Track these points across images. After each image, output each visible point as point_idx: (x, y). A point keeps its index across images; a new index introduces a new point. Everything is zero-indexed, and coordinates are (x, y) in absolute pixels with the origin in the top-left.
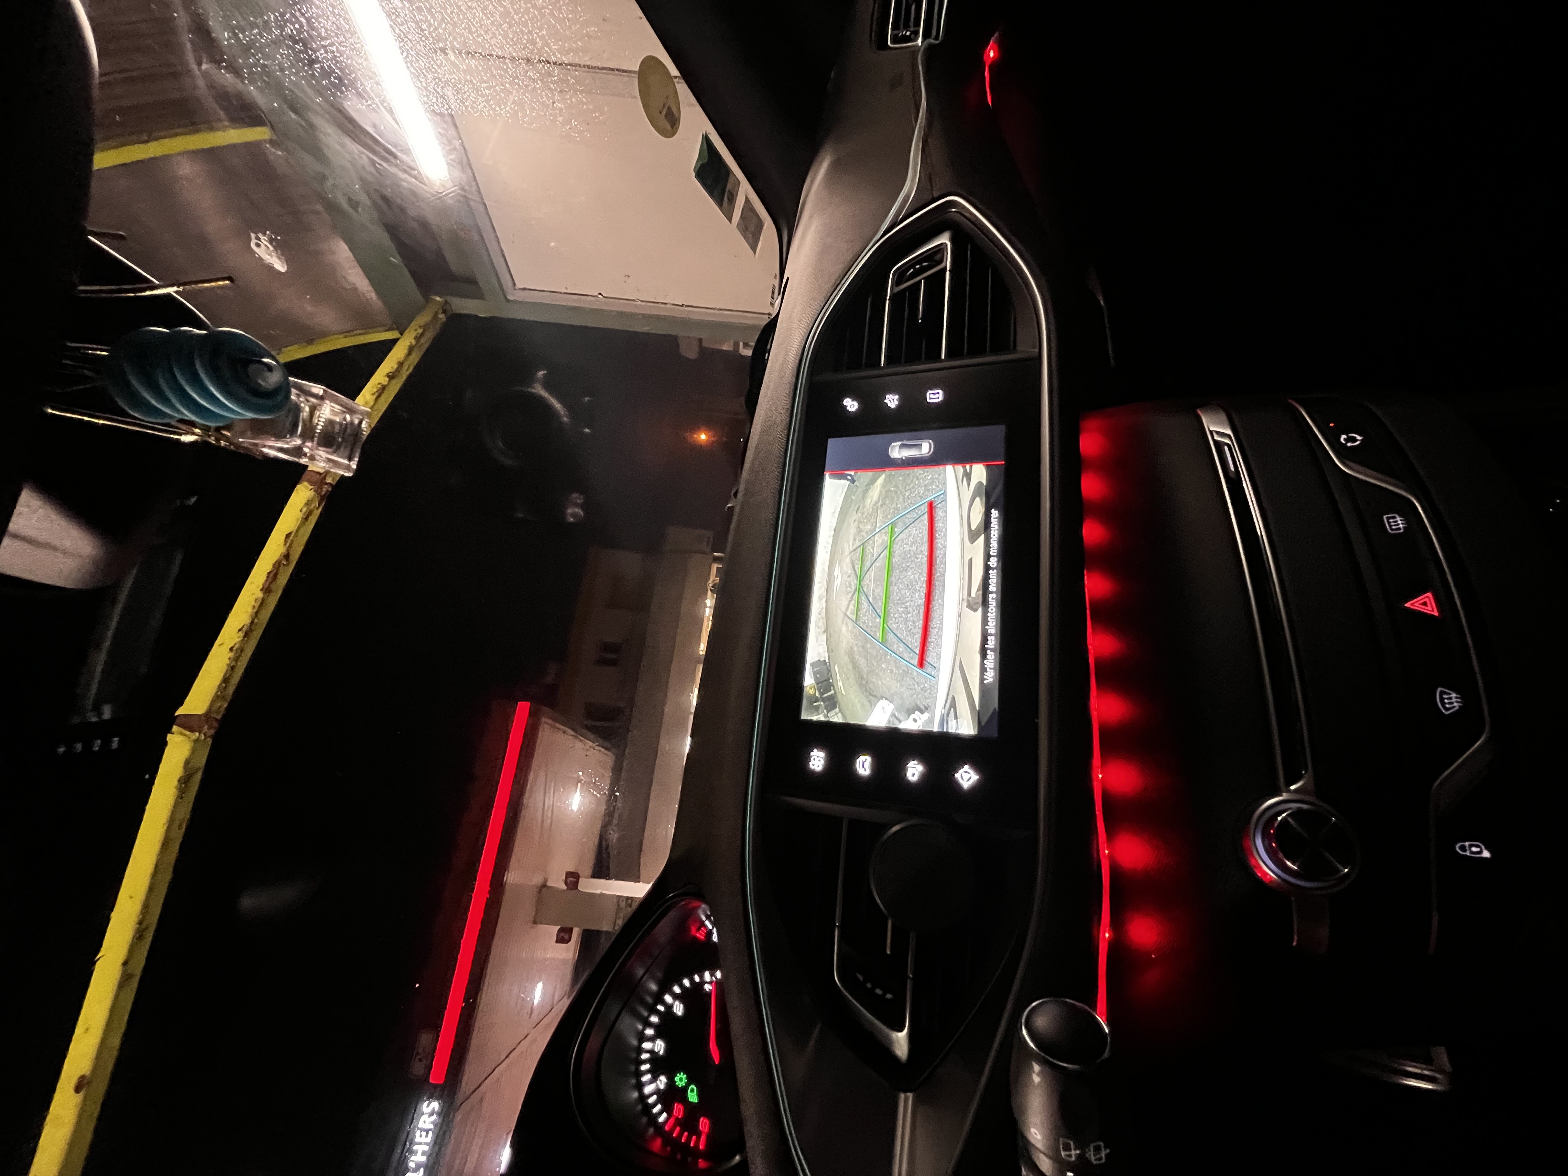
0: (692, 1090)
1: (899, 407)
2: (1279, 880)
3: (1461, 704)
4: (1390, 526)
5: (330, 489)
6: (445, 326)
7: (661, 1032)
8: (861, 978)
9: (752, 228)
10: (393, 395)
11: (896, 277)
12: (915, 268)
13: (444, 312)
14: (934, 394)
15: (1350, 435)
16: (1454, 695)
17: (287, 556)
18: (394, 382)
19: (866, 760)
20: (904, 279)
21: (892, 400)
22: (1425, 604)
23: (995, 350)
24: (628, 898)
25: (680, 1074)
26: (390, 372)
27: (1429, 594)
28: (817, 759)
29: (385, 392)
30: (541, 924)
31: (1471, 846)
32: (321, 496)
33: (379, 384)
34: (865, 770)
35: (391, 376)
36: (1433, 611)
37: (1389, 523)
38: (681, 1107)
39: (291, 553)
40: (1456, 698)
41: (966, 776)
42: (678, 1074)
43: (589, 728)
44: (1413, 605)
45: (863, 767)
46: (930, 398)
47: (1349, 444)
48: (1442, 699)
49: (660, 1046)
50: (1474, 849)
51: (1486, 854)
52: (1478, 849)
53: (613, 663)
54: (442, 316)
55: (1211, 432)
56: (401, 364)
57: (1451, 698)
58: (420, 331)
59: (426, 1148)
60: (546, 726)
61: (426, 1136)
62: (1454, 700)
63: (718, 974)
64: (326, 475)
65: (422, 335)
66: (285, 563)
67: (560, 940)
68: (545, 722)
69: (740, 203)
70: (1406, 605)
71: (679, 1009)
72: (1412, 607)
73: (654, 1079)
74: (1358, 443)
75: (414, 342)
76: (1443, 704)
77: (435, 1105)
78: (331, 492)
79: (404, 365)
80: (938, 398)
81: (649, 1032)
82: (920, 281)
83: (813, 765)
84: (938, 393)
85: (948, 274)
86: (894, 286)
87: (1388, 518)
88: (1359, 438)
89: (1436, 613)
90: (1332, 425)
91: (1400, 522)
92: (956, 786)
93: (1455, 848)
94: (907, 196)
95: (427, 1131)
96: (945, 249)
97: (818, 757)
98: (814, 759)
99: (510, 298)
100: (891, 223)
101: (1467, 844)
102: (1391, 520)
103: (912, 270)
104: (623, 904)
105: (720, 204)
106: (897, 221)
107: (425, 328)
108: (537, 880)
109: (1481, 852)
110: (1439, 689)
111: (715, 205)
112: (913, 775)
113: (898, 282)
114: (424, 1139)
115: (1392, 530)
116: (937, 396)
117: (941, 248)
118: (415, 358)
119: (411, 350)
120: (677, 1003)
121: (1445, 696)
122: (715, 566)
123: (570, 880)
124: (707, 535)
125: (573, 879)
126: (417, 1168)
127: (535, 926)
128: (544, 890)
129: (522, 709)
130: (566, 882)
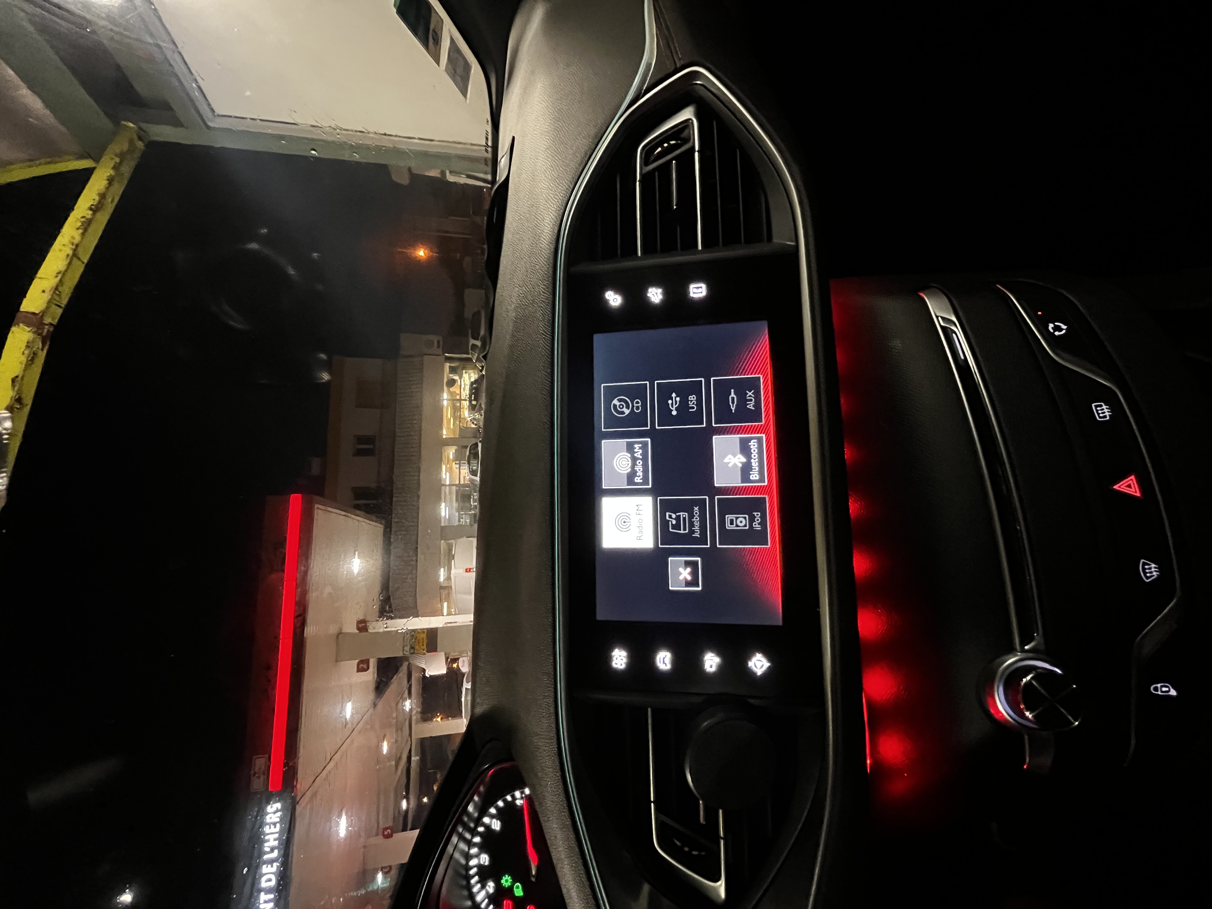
0: (518, 887)
1: (664, 302)
2: (1017, 724)
3: (1158, 573)
4: (1098, 414)
5: (52, 329)
6: (144, 156)
7: (483, 848)
8: (678, 843)
9: (460, 71)
10: (102, 227)
11: (643, 155)
12: (662, 147)
13: (140, 138)
14: (698, 288)
15: (1056, 324)
16: (1153, 565)
17: (19, 400)
18: (99, 215)
19: (666, 656)
20: (652, 158)
21: (655, 294)
22: (1129, 486)
23: (749, 241)
24: (411, 631)
25: (505, 877)
26: (92, 205)
27: (1133, 477)
28: (619, 658)
29: (92, 225)
30: (342, 661)
31: (1162, 687)
32: (43, 337)
33: (83, 217)
34: (666, 665)
35: (95, 209)
36: (1136, 492)
37: (1097, 411)
38: (510, 902)
39: (23, 396)
40: (1155, 568)
41: (759, 664)
42: (504, 878)
43: (357, 507)
44: (1121, 487)
45: (664, 662)
46: (694, 293)
47: (1057, 333)
48: (1144, 569)
49: (485, 859)
50: (1164, 689)
51: (1173, 693)
52: (1167, 689)
53: (368, 452)
54: (140, 145)
55: (937, 317)
56: (103, 196)
57: (1150, 569)
58: (118, 160)
59: (276, 836)
60: (319, 511)
61: (275, 827)
62: (1153, 570)
63: (527, 791)
64: (42, 316)
65: (120, 163)
66: (18, 407)
67: (359, 670)
68: (318, 508)
69: (445, 44)
70: (1114, 487)
71: (496, 825)
72: (1119, 489)
73: (483, 887)
74: (1064, 331)
75: (112, 172)
76: (1145, 573)
77: (278, 805)
78: (53, 331)
79: (107, 197)
80: (701, 293)
81: (474, 851)
82: (670, 161)
83: (616, 664)
84: (701, 287)
85: (696, 154)
86: (643, 166)
87: (1096, 406)
88: (1064, 327)
89: (1138, 494)
90: (1040, 313)
91: (1106, 410)
92: (751, 674)
93: (1150, 689)
94: (649, 65)
95: (275, 824)
96: (691, 126)
97: (620, 656)
98: (617, 659)
99: (211, 124)
100: (635, 96)
101: (1159, 685)
102: (1098, 409)
103: (660, 149)
105: (426, 45)
106: (641, 92)
107: (122, 156)
108: (333, 630)
109: (1169, 691)
110: (1142, 561)
111: (421, 46)
112: (711, 667)
113: (646, 162)
114: (273, 830)
115: (1100, 417)
116: (700, 290)
117: (687, 123)
118: (118, 190)
119: (111, 181)
120: (494, 820)
121: (1146, 567)
122: (447, 365)
123: (360, 625)
124: (435, 339)
125: (363, 625)
126: (272, 850)
127: (339, 663)
128: (341, 636)
129: (295, 500)
130: (358, 629)
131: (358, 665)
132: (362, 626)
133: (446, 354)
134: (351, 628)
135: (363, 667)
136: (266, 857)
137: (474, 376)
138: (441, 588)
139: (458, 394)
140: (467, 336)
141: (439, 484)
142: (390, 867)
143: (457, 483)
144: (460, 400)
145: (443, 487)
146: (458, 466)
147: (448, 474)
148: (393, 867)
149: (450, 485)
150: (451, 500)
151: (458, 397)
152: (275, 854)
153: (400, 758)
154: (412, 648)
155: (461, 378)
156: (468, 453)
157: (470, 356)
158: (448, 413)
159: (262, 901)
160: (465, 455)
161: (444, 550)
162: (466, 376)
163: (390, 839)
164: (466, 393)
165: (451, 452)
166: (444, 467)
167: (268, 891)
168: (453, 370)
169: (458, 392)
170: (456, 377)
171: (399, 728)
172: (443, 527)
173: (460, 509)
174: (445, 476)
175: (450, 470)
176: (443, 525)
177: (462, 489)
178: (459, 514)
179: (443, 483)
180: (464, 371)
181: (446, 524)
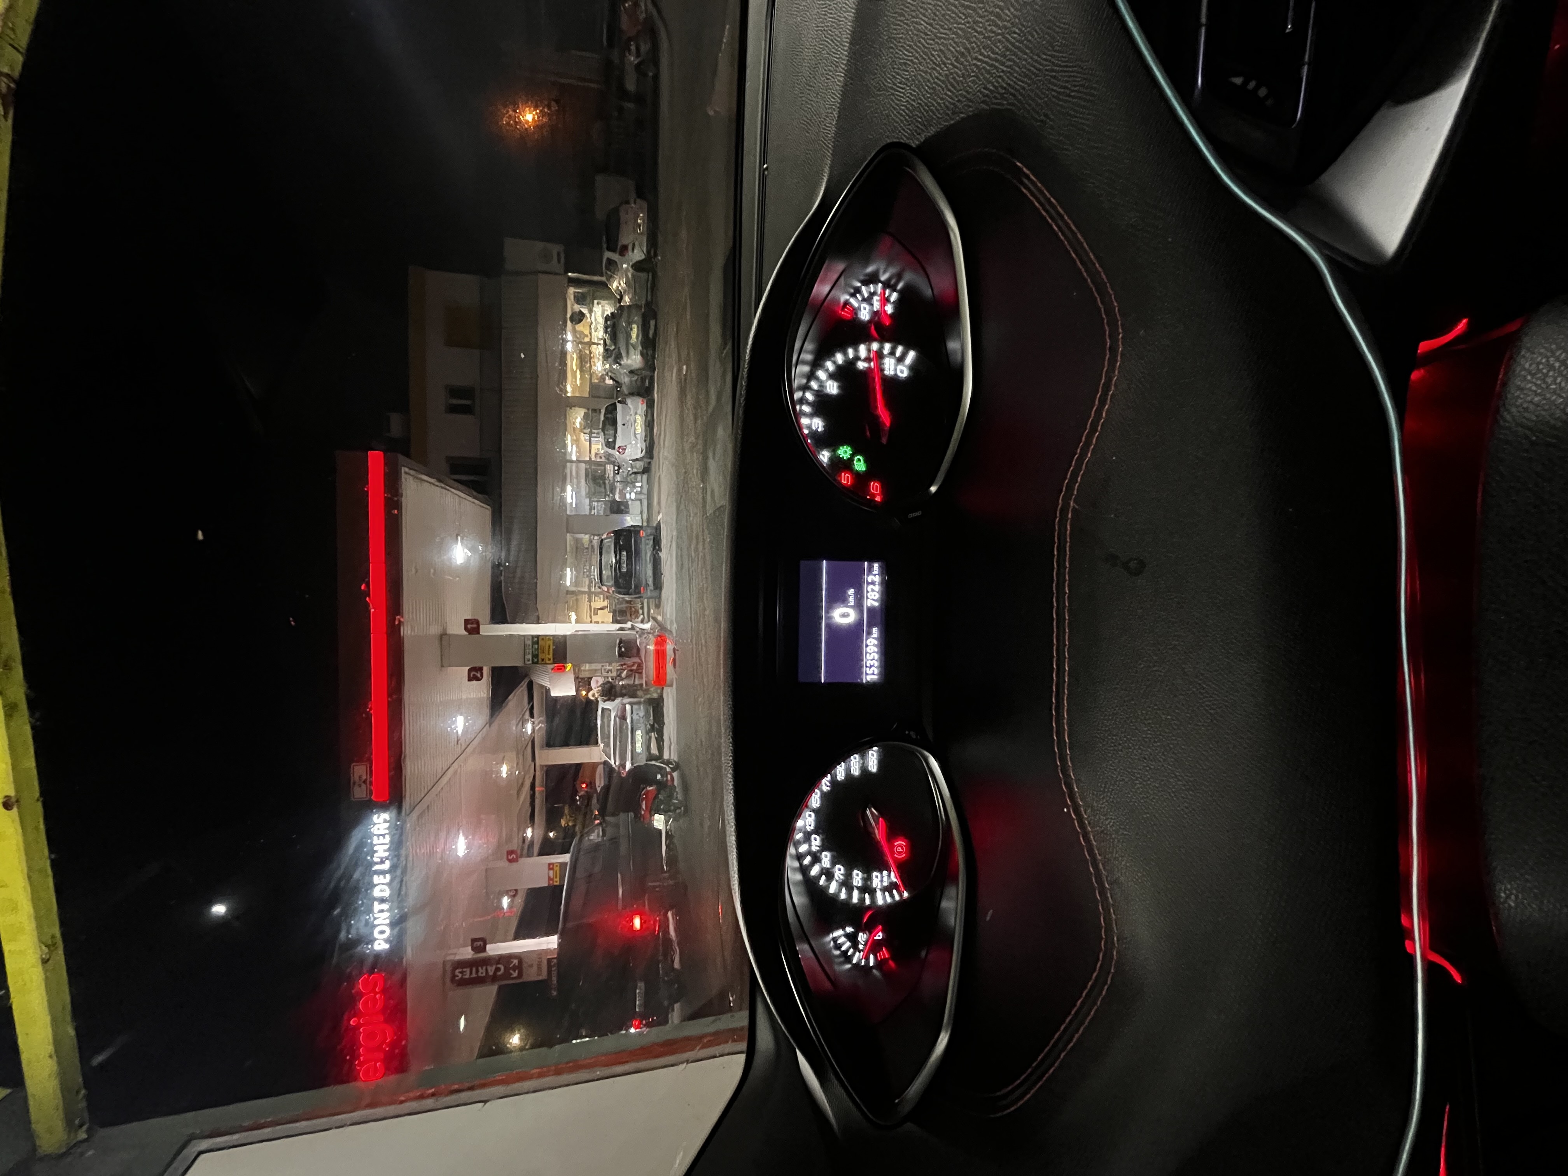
0: (859, 461)
7: (817, 409)
24: (533, 637)
25: (843, 447)
30: (450, 666)
38: (849, 475)
42: (841, 448)
49: (817, 425)
53: (466, 410)
59: (387, 847)
60: (407, 476)
61: (384, 838)
63: (875, 347)
67: (472, 678)
68: (406, 473)
71: (832, 388)
77: (385, 816)
78: (16, 88)
81: (806, 408)
95: (384, 836)
104: (529, 642)
108: (435, 630)
114: (382, 840)
120: (831, 380)
122: (572, 291)
123: (469, 626)
124: (556, 249)
125: (475, 626)
126: (382, 862)
127: (443, 669)
128: (445, 638)
129: (375, 459)
130: (466, 629)
131: (470, 671)
132: (472, 626)
133: (570, 274)
134: (457, 629)
135: (475, 674)
136: (376, 868)
137: (609, 310)
138: (568, 592)
139: (587, 336)
140: (601, 248)
141: (565, 461)
142: (516, 891)
143: (588, 459)
144: (591, 343)
145: (568, 464)
146: (587, 438)
147: (574, 446)
148: (519, 892)
149: (578, 461)
150: (579, 483)
151: (587, 340)
152: (387, 866)
153: (522, 784)
154: (535, 656)
155: (591, 311)
156: (602, 418)
157: (604, 279)
158: (573, 362)
159: (376, 910)
160: (599, 419)
161: (570, 545)
162: (597, 309)
163: (514, 864)
164: (599, 334)
165: (577, 417)
166: (569, 437)
167: (382, 901)
168: (580, 299)
169: (587, 332)
170: (585, 311)
171: (521, 752)
172: (570, 516)
173: (591, 495)
174: (572, 452)
175: (576, 442)
176: (568, 513)
177: (593, 467)
178: (591, 502)
179: (568, 458)
180: (596, 302)
181: (573, 513)
